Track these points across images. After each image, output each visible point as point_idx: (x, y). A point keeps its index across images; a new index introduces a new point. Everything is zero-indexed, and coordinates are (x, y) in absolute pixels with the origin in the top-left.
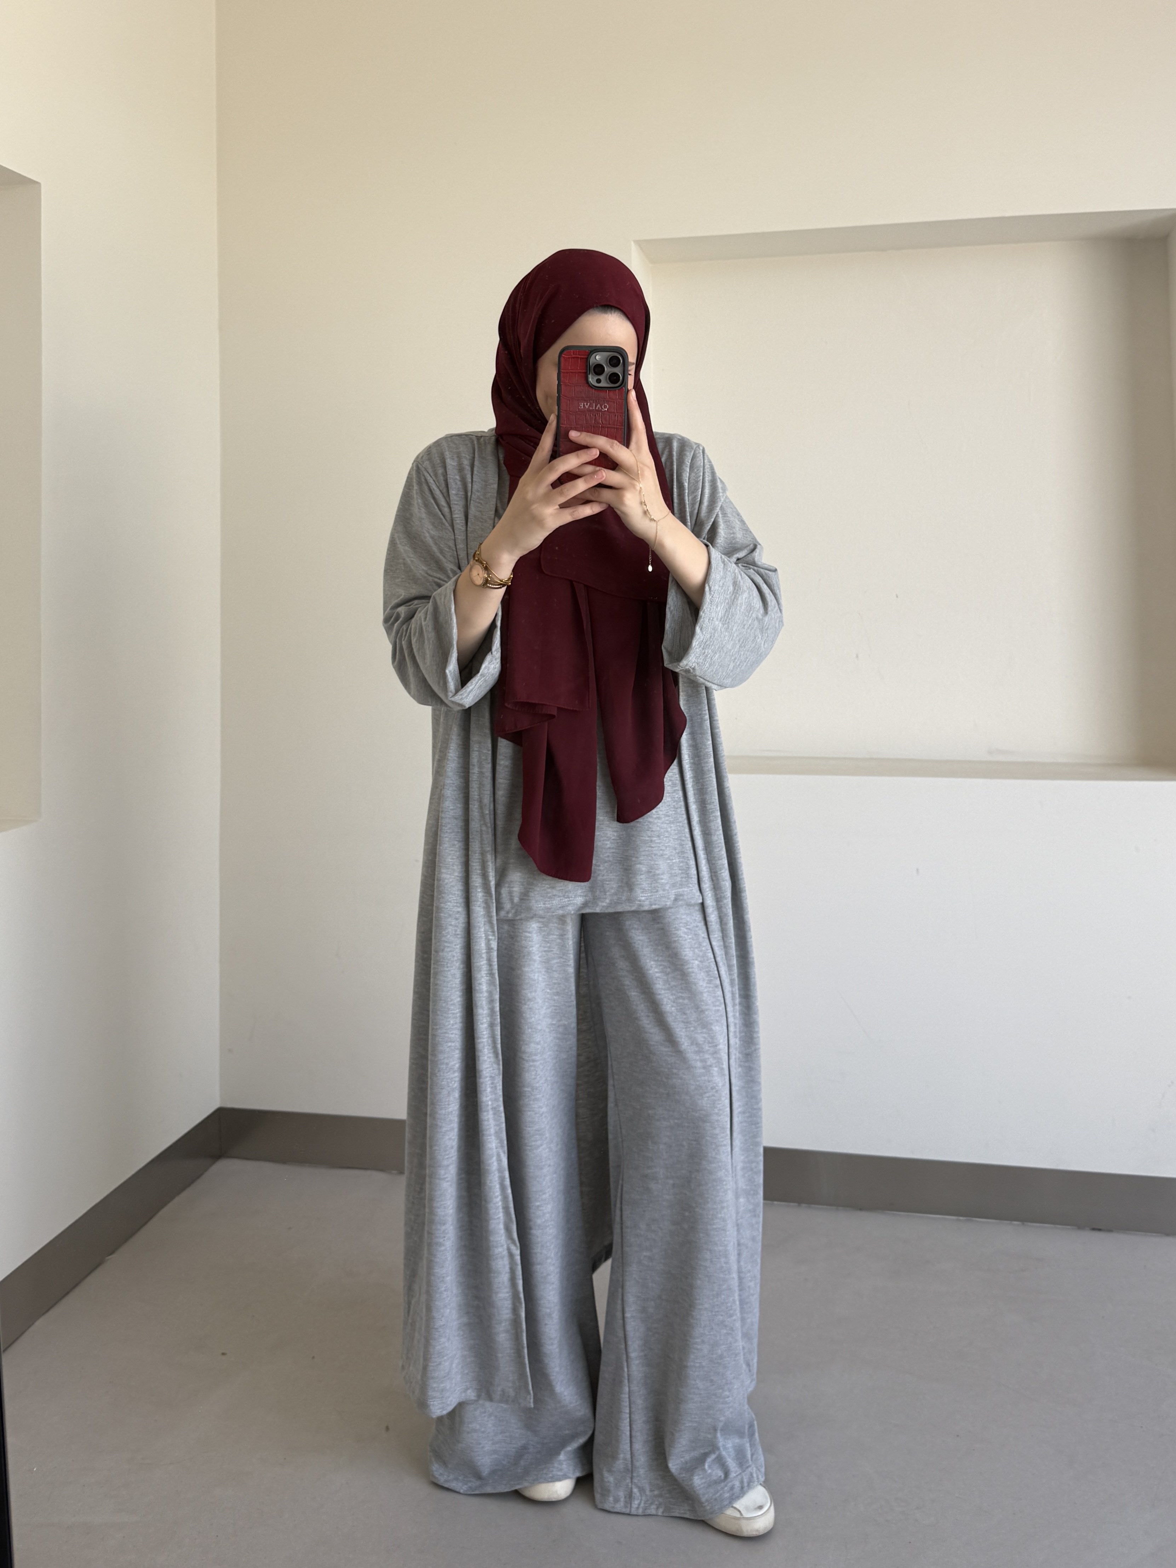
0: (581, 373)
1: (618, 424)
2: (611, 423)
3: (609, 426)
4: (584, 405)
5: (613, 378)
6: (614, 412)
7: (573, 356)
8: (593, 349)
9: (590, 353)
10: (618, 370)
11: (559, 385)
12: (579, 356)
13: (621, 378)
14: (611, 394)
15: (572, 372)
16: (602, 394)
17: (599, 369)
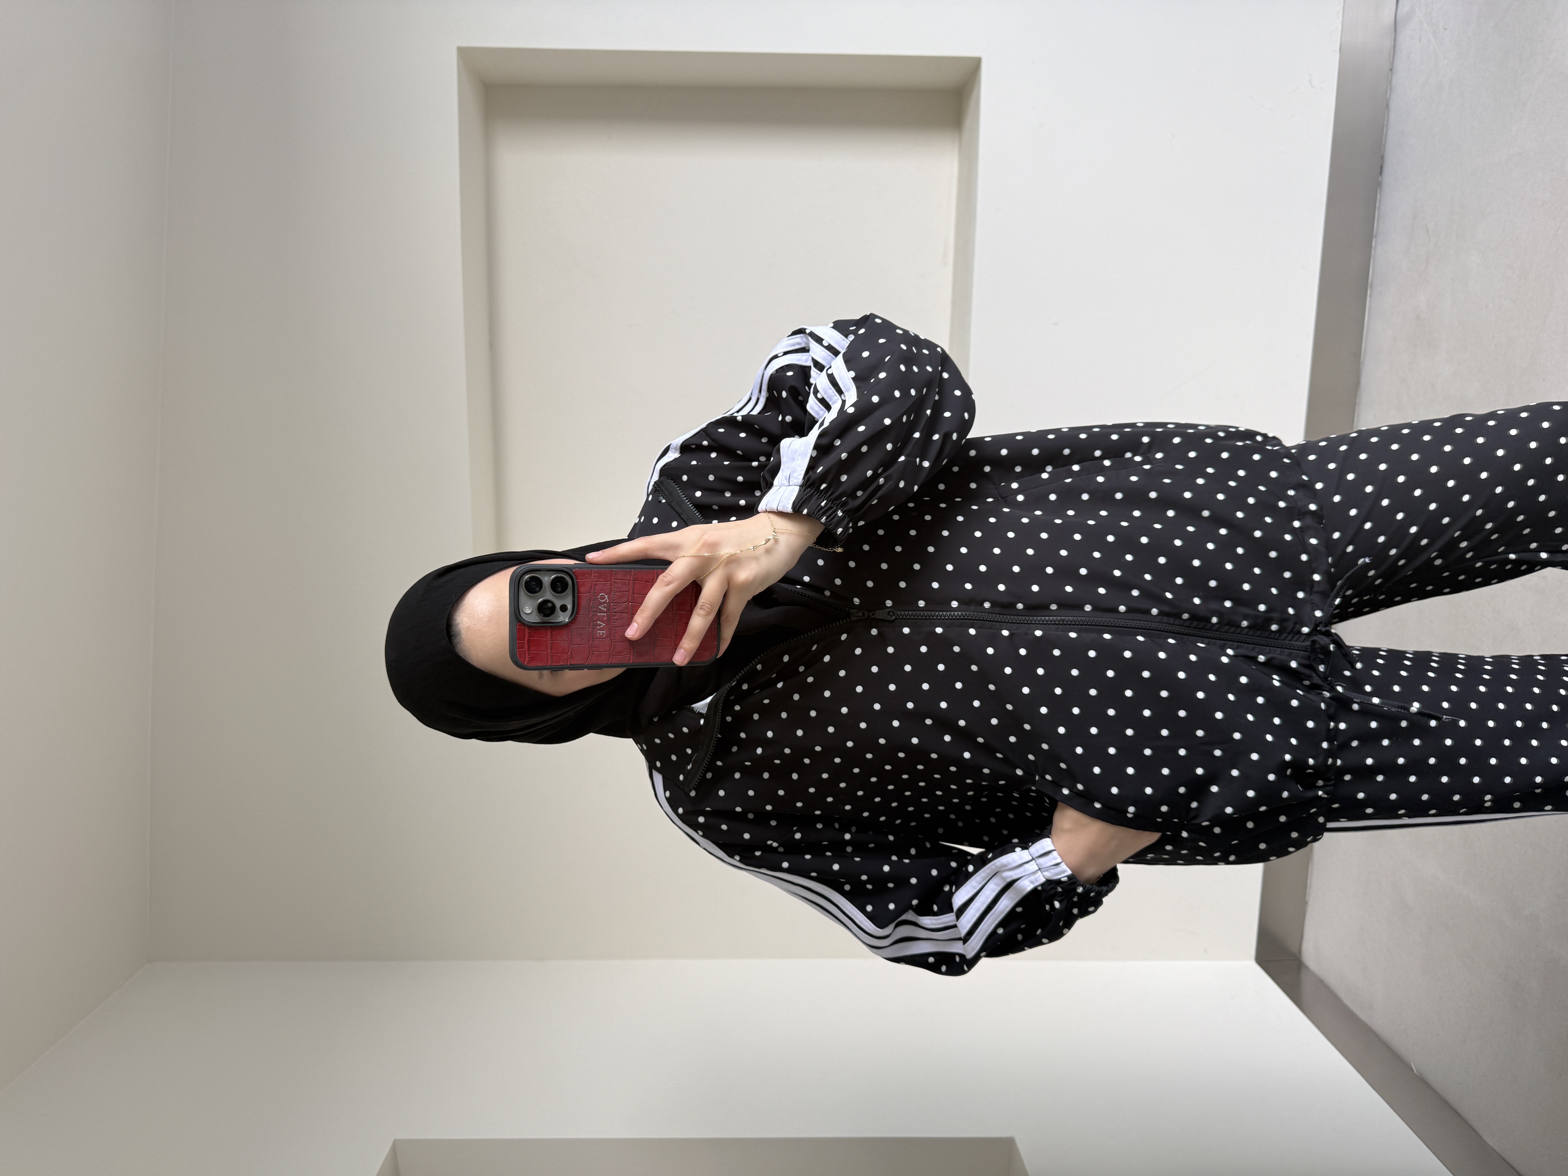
0: (552, 635)
1: (628, 577)
2: (626, 589)
3: (631, 591)
4: (601, 629)
5: (559, 586)
6: (611, 585)
7: (526, 646)
8: (514, 616)
9: (521, 622)
10: (547, 579)
11: (572, 668)
12: (526, 639)
13: (559, 575)
14: (582, 589)
15: (551, 649)
16: (584, 603)
17: (546, 609)
